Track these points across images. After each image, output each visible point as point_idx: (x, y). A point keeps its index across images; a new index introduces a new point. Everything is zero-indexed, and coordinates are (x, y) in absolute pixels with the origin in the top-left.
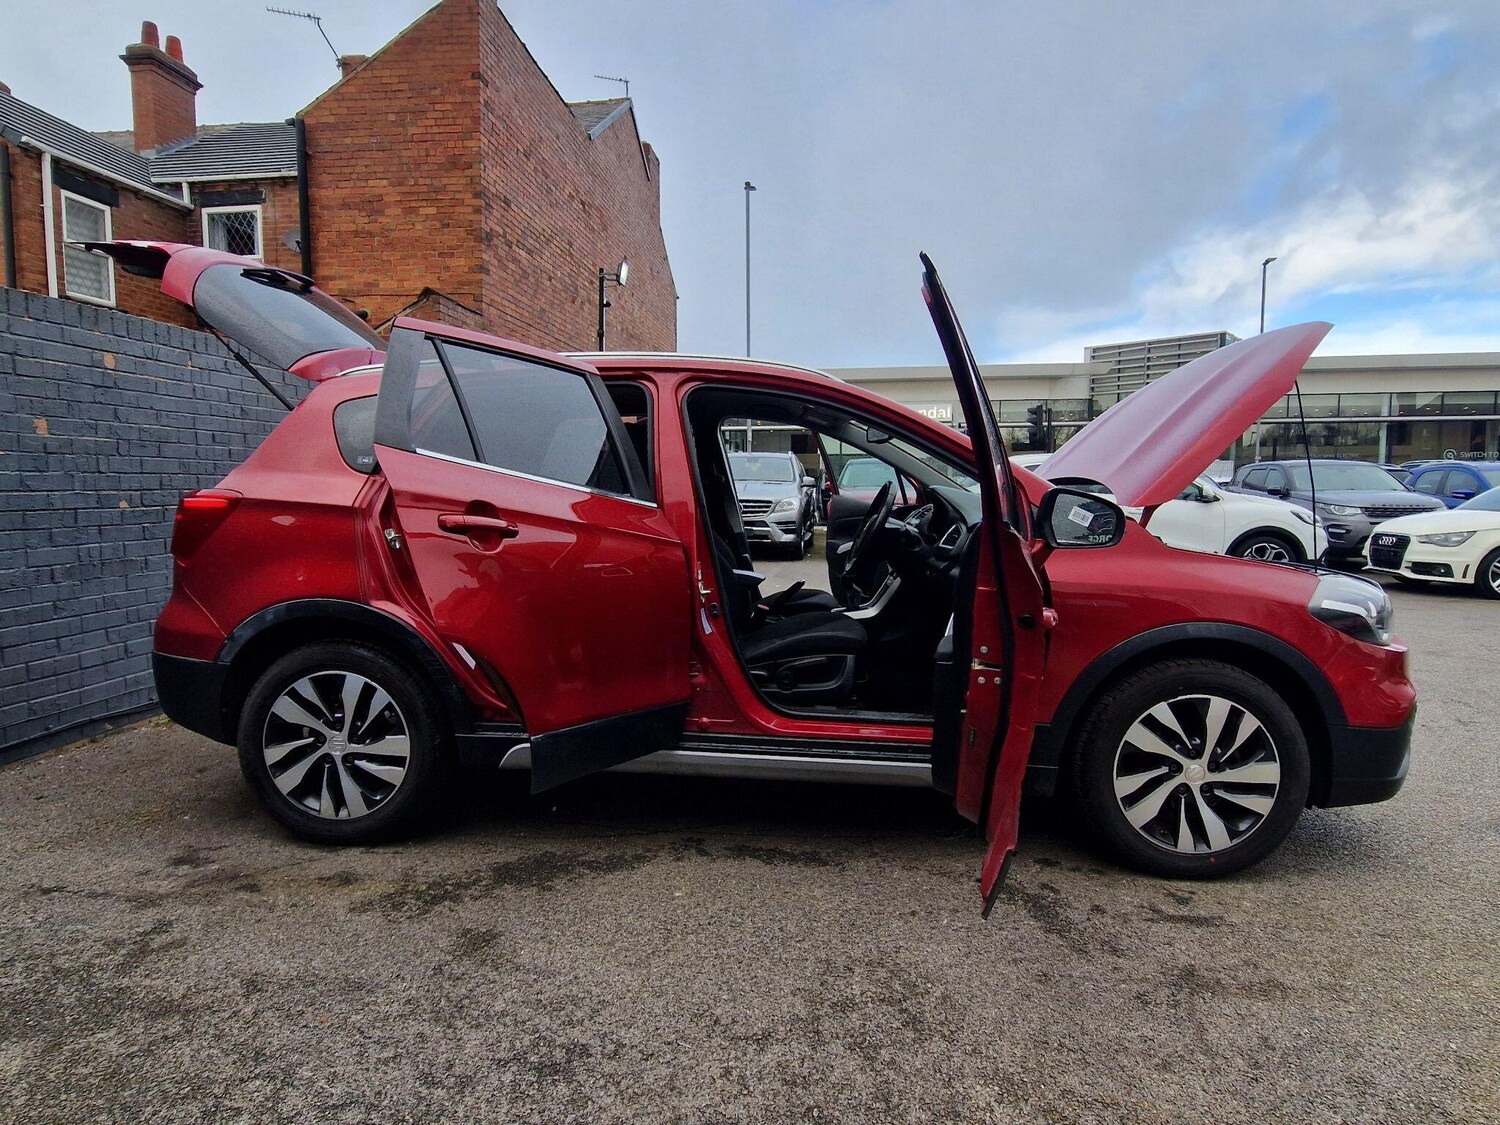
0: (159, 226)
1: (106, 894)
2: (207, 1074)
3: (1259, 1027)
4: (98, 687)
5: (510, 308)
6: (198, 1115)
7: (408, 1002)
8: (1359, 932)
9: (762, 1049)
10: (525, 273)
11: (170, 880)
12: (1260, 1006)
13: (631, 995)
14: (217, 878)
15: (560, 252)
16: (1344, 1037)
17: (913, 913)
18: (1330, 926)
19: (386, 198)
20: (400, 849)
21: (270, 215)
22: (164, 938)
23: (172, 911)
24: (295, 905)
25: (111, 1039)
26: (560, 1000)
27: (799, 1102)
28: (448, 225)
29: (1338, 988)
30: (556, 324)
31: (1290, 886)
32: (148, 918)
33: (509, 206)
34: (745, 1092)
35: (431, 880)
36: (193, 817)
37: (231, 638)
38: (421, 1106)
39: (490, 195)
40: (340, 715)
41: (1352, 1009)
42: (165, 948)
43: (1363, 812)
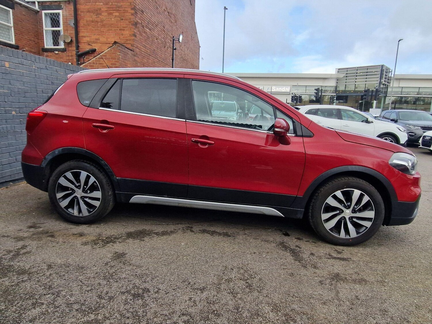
0: (28, 17)
1: (8, 236)
2: (34, 292)
3: (356, 293)
4: (8, 171)
5: (143, 49)
6: (31, 304)
7: (97, 273)
8: (393, 265)
9: (202, 292)
10: (148, 38)
11: (27, 233)
12: (357, 286)
13: (164, 274)
14: (43, 233)
15: (160, 30)
16: (382, 297)
17: (255, 253)
18: (384, 262)
19: (102, 9)
20: (99, 226)
21: (65, 14)
22: (24, 251)
23: (27, 242)
24: (65, 242)
25: (6, 280)
26: (142, 275)
27: (211, 309)
28: (122, 19)
29: (383, 282)
30: (159, 55)
31: (374, 249)
32: (20, 244)
33: (143, 13)
34: (195, 305)
35: (107, 236)
36: (36, 213)
37: (45, 159)
38: (97, 304)
39: (137, 9)
40: (80, 184)
41: (386, 288)
42: (24, 254)
43: (402, 227)
